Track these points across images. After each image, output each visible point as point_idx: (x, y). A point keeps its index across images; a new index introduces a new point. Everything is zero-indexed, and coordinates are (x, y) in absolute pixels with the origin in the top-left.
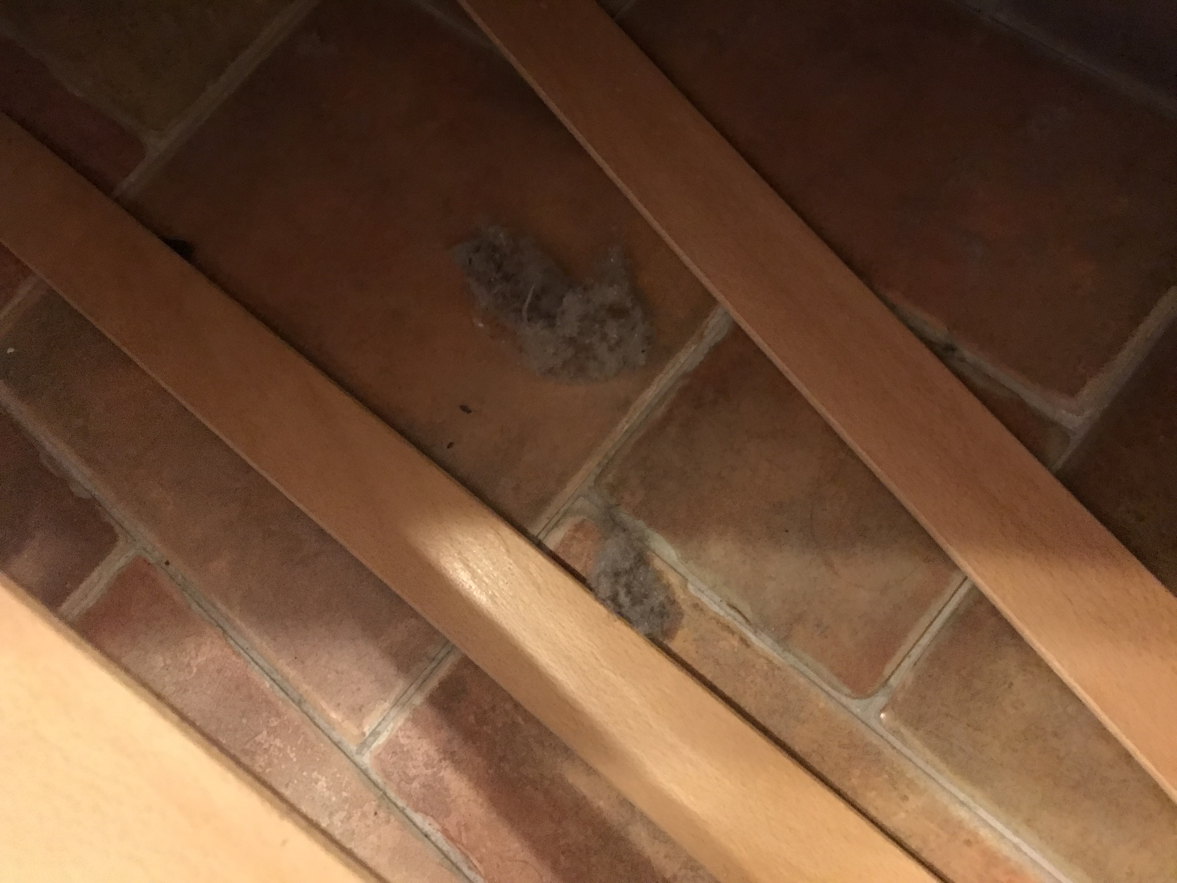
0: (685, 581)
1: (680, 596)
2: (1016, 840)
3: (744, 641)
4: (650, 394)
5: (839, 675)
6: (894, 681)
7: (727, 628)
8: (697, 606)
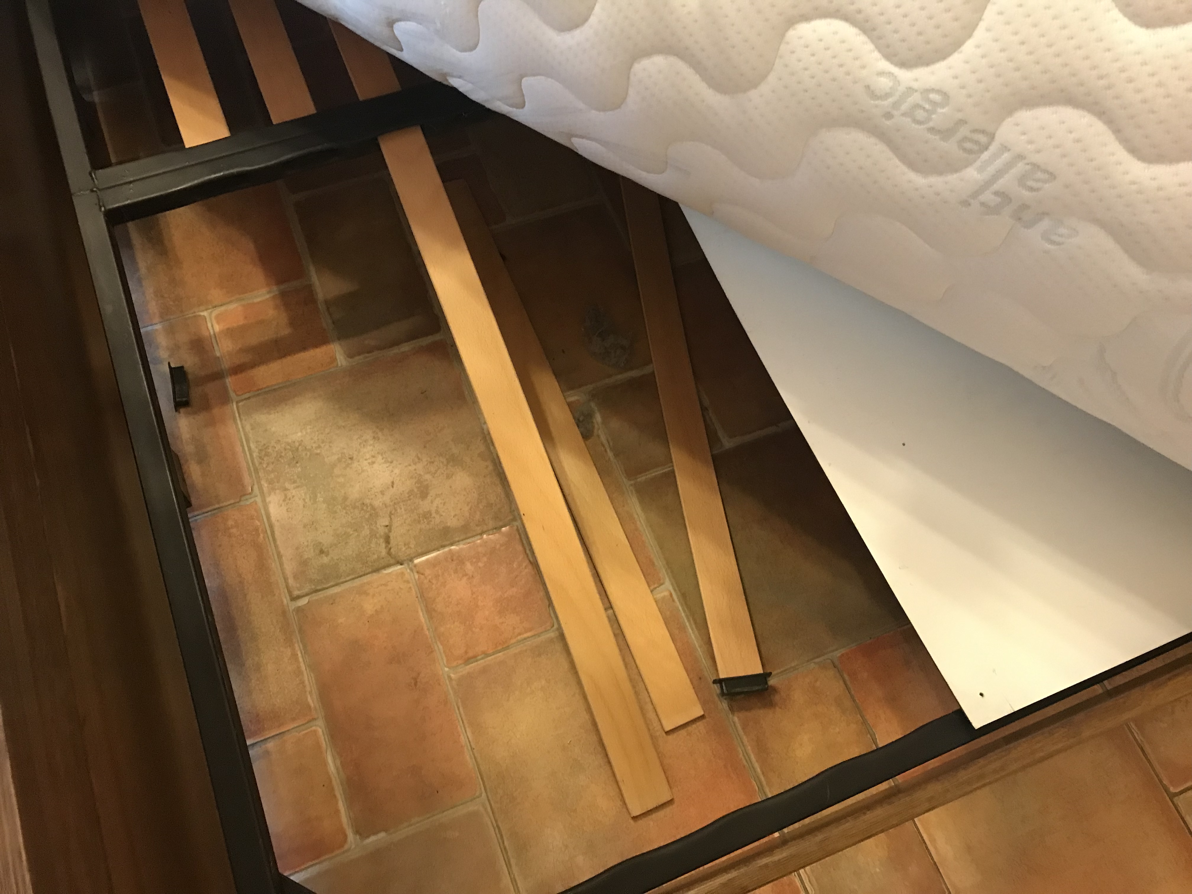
0: (599, 429)
1: (595, 431)
2: (645, 528)
3: (606, 451)
4: (620, 377)
5: (625, 471)
6: (639, 480)
7: (603, 446)
8: (598, 436)
